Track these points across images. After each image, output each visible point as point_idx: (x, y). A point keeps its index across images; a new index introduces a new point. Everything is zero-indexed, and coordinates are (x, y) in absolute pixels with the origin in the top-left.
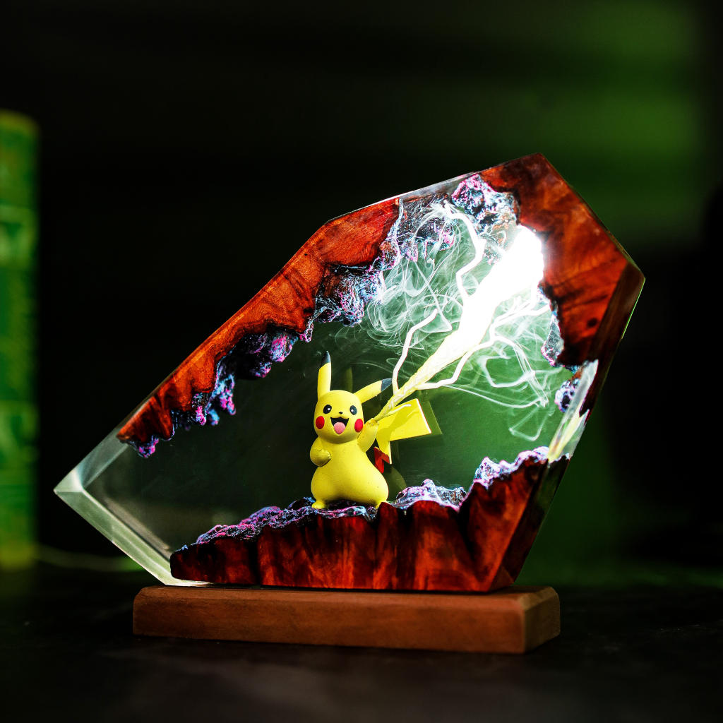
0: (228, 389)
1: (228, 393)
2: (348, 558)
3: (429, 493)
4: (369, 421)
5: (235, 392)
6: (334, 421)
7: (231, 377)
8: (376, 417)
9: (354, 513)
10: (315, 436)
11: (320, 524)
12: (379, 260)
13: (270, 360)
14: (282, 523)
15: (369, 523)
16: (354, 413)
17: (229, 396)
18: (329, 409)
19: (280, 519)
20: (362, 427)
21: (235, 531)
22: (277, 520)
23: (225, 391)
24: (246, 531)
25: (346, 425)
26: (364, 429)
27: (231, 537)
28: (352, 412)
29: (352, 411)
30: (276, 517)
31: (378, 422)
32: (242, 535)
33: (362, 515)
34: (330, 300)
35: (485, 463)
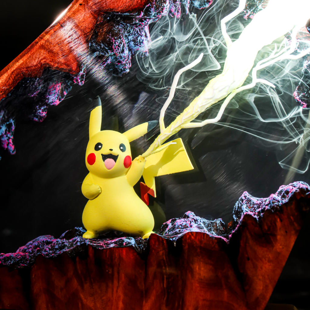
0: (9, 132)
1: (9, 135)
2: (118, 287)
3: (196, 225)
4: (137, 158)
5: (15, 135)
6: (105, 157)
7: (12, 121)
8: (144, 155)
9: (124, 244)
10: (87, 172)
11: (91, 253)
12: (149, 6)
13: (47, 104)
14: (54, 253)
15: (138, 254)
16: (123, 150)
17: (9, 138)
18: (100, 147)
19: (53, 248)
20: (131, 164)
21: (11, 260)
22: (50, 249)
23: (6, 133)
24: (21, 260)
25: (115, 161)
26: (132, 165)
27: (6, 266)
28: (121, 150)
29: (122, 148)
30: (49, 246)
31: (146, 159)
32: (16, 263)
33: (132, 246)
34: (102, 46)
35: (245, 197)
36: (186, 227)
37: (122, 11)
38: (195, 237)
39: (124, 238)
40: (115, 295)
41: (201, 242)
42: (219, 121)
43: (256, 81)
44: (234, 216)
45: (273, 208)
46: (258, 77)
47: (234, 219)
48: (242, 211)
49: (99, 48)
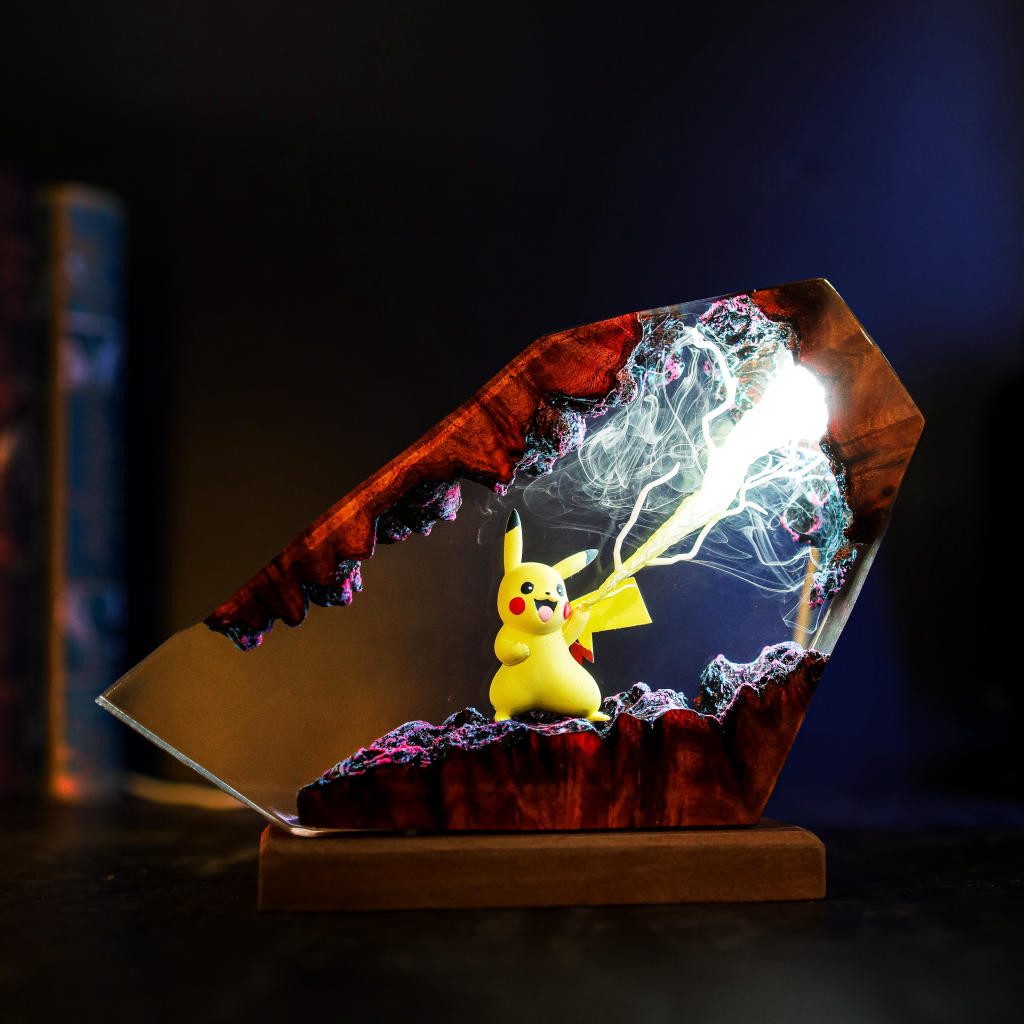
2: (573, 788)
3: (673, 700)
4: (579, 605)
6: (539, 603)
9: (579, 728)
11: (534, 744)
12: (614, 393)
13: (439, 519)
15: (602, 739)
16: (560, 594)
18: (530, 588)
21: (404, 756)
25: (553, 610)
27: (402, 765)
28: (558, 593)
29: (560, 590)
34: (544, 441)
35: (722, 662)
36: (659, 704)
37: (577, 395)
38: (679, 717)
39: (576, 720)
40: (569, 798)
41: (687, 722)
42: (694, 558)
43: (744, 504)
44: (708, 689)
45: (777, 677)
46: (748, 498)
47: (709, 694)
48: (721, 682)
49: (537, 444)
